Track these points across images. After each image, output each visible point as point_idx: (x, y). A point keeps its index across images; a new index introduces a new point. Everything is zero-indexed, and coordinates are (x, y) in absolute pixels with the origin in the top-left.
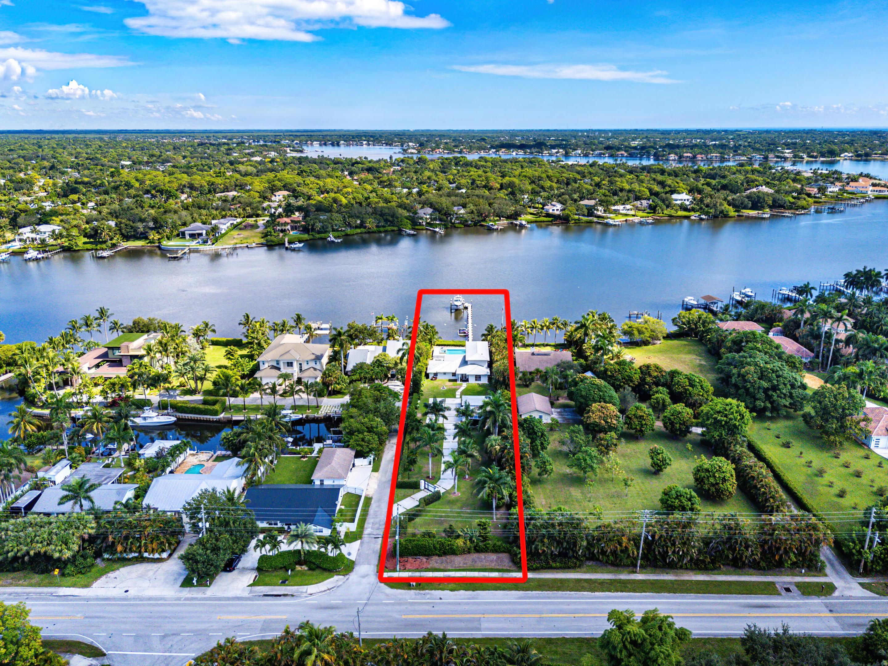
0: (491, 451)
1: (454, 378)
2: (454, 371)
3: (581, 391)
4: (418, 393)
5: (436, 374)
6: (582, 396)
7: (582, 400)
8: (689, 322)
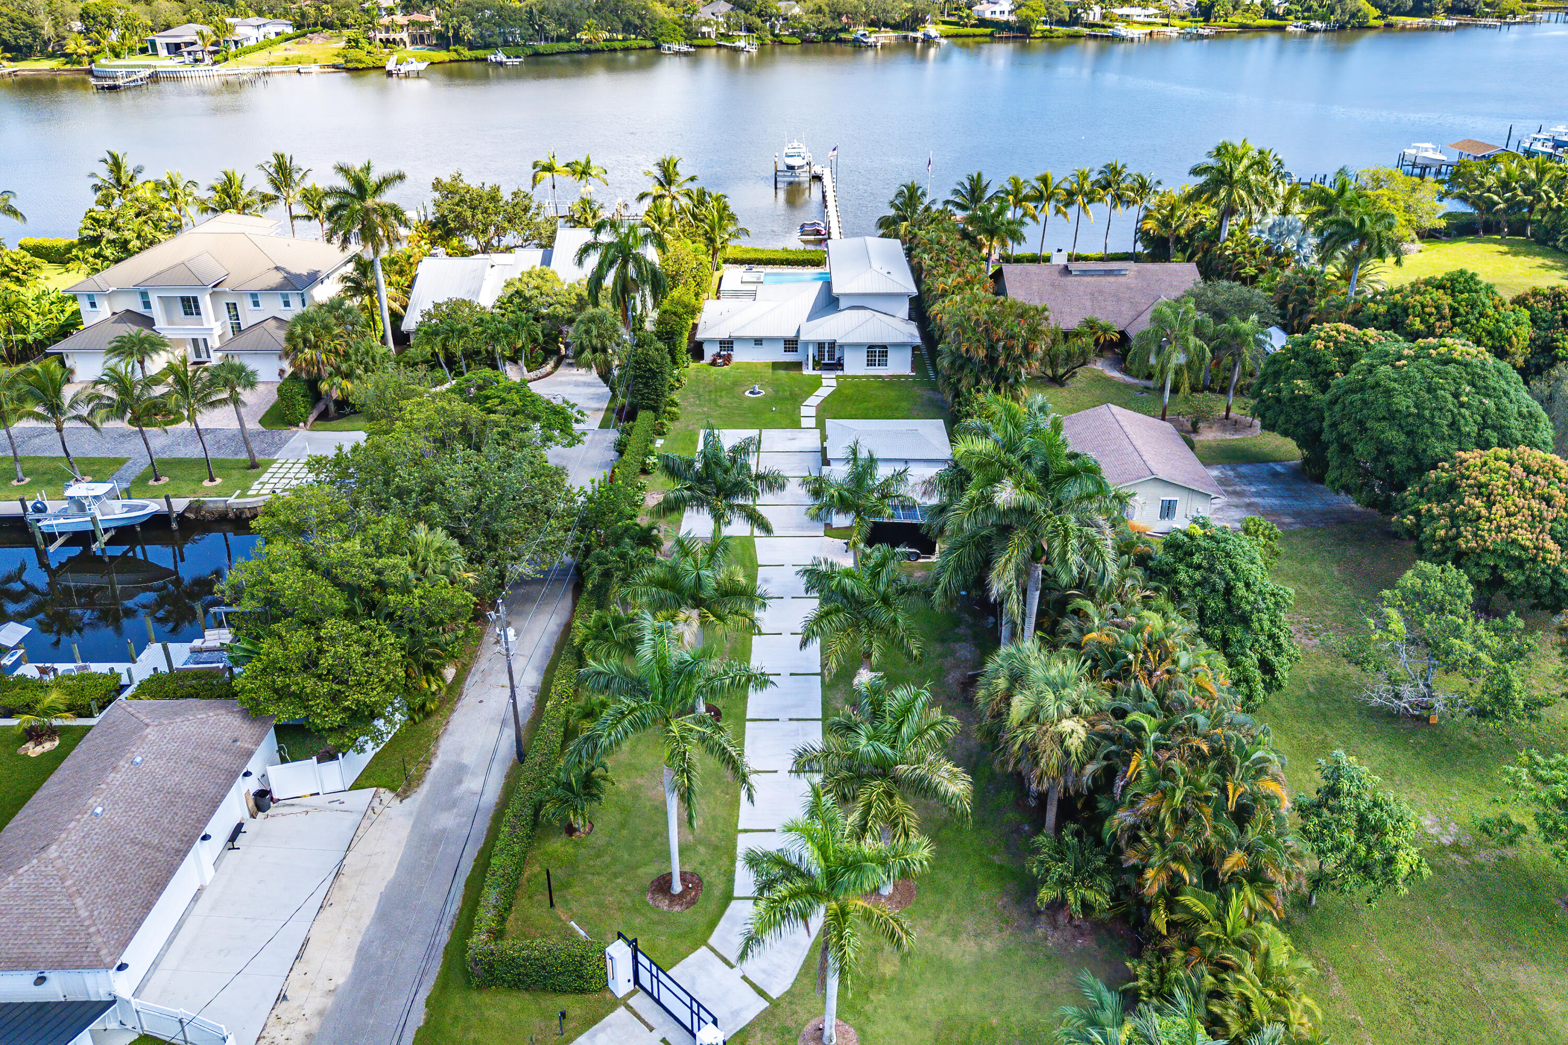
0: (1031, 751)
1: (790, 357)
2: (791, 334)
3: (1388, 393)
4: (655, 409)
5: (727, 344)
6: (1392, 416)
7: (1393, 436)
8: (1505, 185)
